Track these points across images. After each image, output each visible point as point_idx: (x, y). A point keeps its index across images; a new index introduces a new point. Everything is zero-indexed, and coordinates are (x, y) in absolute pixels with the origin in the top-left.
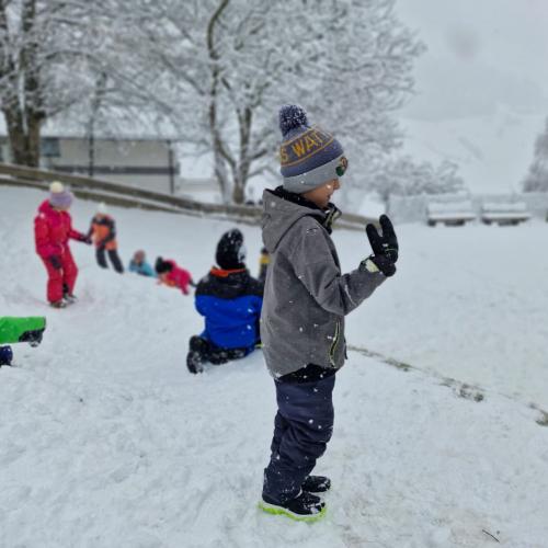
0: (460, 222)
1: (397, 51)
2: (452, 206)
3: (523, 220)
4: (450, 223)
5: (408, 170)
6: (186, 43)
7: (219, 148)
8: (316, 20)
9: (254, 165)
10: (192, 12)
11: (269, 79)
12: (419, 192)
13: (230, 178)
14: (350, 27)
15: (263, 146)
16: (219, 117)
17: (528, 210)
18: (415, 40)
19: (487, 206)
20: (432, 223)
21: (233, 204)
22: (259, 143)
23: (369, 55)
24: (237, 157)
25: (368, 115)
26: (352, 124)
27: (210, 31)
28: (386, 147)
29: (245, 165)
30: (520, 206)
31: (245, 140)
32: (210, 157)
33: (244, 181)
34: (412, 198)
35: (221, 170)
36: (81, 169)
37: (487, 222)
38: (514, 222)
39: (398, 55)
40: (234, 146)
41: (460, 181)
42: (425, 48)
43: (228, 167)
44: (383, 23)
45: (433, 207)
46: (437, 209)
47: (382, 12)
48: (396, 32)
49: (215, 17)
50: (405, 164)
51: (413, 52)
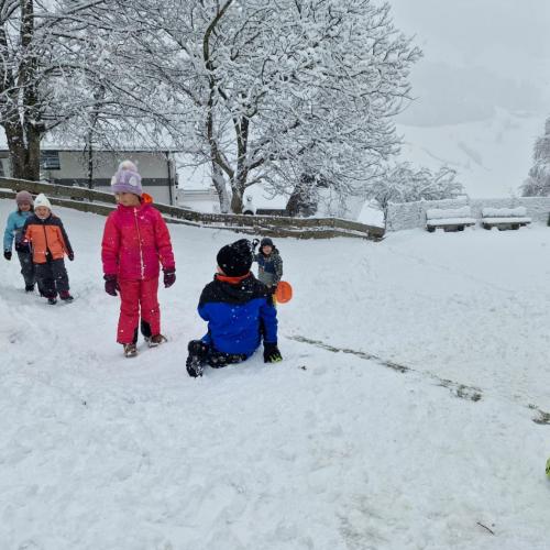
0: (460, 228)
1: (393, 57)
3: (523, 224)
4: (448, 228)
5: (406, 177)
6: (183, 54)
7: (217, 159)
8: (313, 29)
9: (252, 174)
10: (188, 23)
11: (265, 88)
12: (418, 199)
13: (228, 188)
14: (345, 35)
15: (260, 155)
16: (216, 128)
17: (528, 214)
18: (411, 46)
19: (486, 211)
20: (431, 229)
21: (231, 213)
22: (256, 152)
23: (366, 62)
24: (234, 167)
25: (362, 121)
26: (349, 131)
27: (206, 42)
28: (384, 155)
29: (244, 174)
30: (520, 210)
31: (242, 150)
32: (208, 166)
33: (242, 191)
34: (411, 203)
35: (220, 183)
36: (80, 182)
37: (487, 227)
38: (515, 226)
39: (393, 62)
40: (231, 156)
41: (459, 186)
42: (420, 54)
43: (226, 176)
44: (379, 29)
45: (431, 212)
46: (439, 214)
47: (377, 19)
48: (392, 39)
49: (211, 28)
50: (402, 171)
51: (409, 59)
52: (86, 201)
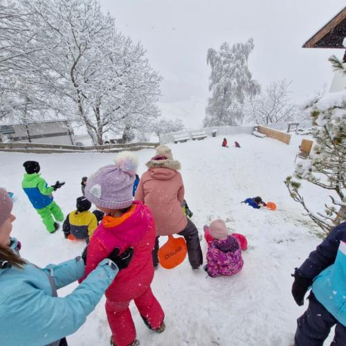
0: (186, 141)
1: (153, 80)
2: (181, 135)
3: (205, 137)
4: (181, 141)
5: (165, 124)
6: (64, 79)
7: (88, 123)
8: (118, 68)
9: (104, 128)
10: (64, 66)
11: (102, 94)
12: (170, 131)
13: (95, 134)
14: (132, 71)
15: (106, 120)
16: (85, 110)
17: (206, 134)
18: (159, 75)
19: (193, 134)
20: (176, 142)
21: (98, 145)
22: (104, 119)
23: (143, 81)
24: (96, 126)
25: (145, 105)
26: (141, 109)
27: (72, 74)
28: (155, 116)
29: (101, 129)
30: (204, 132)
31: (98, 119)
32: (85, 127)
33: (101, 135)
34: (167, 134)
35: (91, 133)
36: (24, 138)
37: (194, 139)
38: (203, 138)
39: (153, 81)
40: (94, 121)
41: (183, 126)
42: (162, 78)
43: (93, 130)
44: (145, 69)
45: (175, 136)
46: (177, 137)
47: (144, 65)
48: (151, 72)
49: (73, 68)
50: (163, 121)
51: (159, 80)
52: (29, 149)
